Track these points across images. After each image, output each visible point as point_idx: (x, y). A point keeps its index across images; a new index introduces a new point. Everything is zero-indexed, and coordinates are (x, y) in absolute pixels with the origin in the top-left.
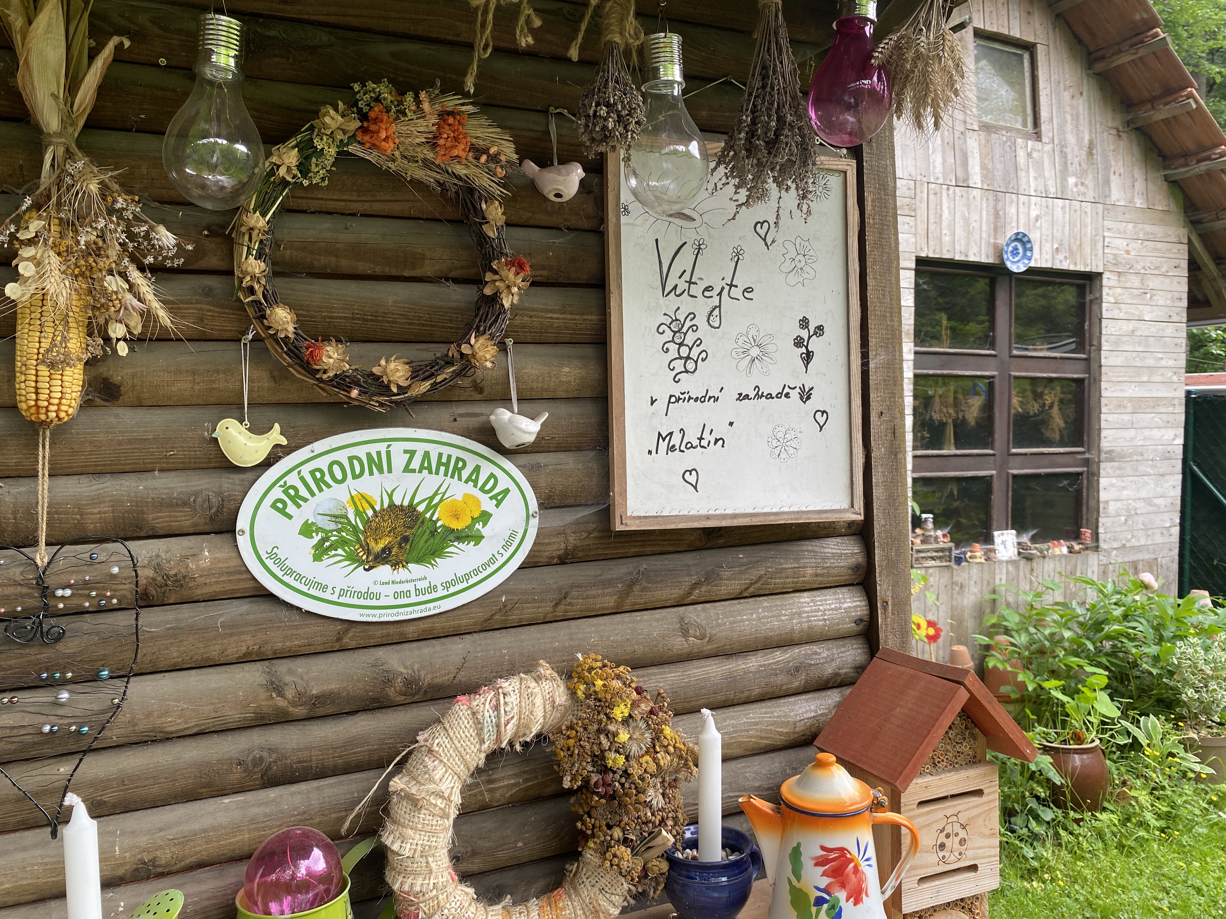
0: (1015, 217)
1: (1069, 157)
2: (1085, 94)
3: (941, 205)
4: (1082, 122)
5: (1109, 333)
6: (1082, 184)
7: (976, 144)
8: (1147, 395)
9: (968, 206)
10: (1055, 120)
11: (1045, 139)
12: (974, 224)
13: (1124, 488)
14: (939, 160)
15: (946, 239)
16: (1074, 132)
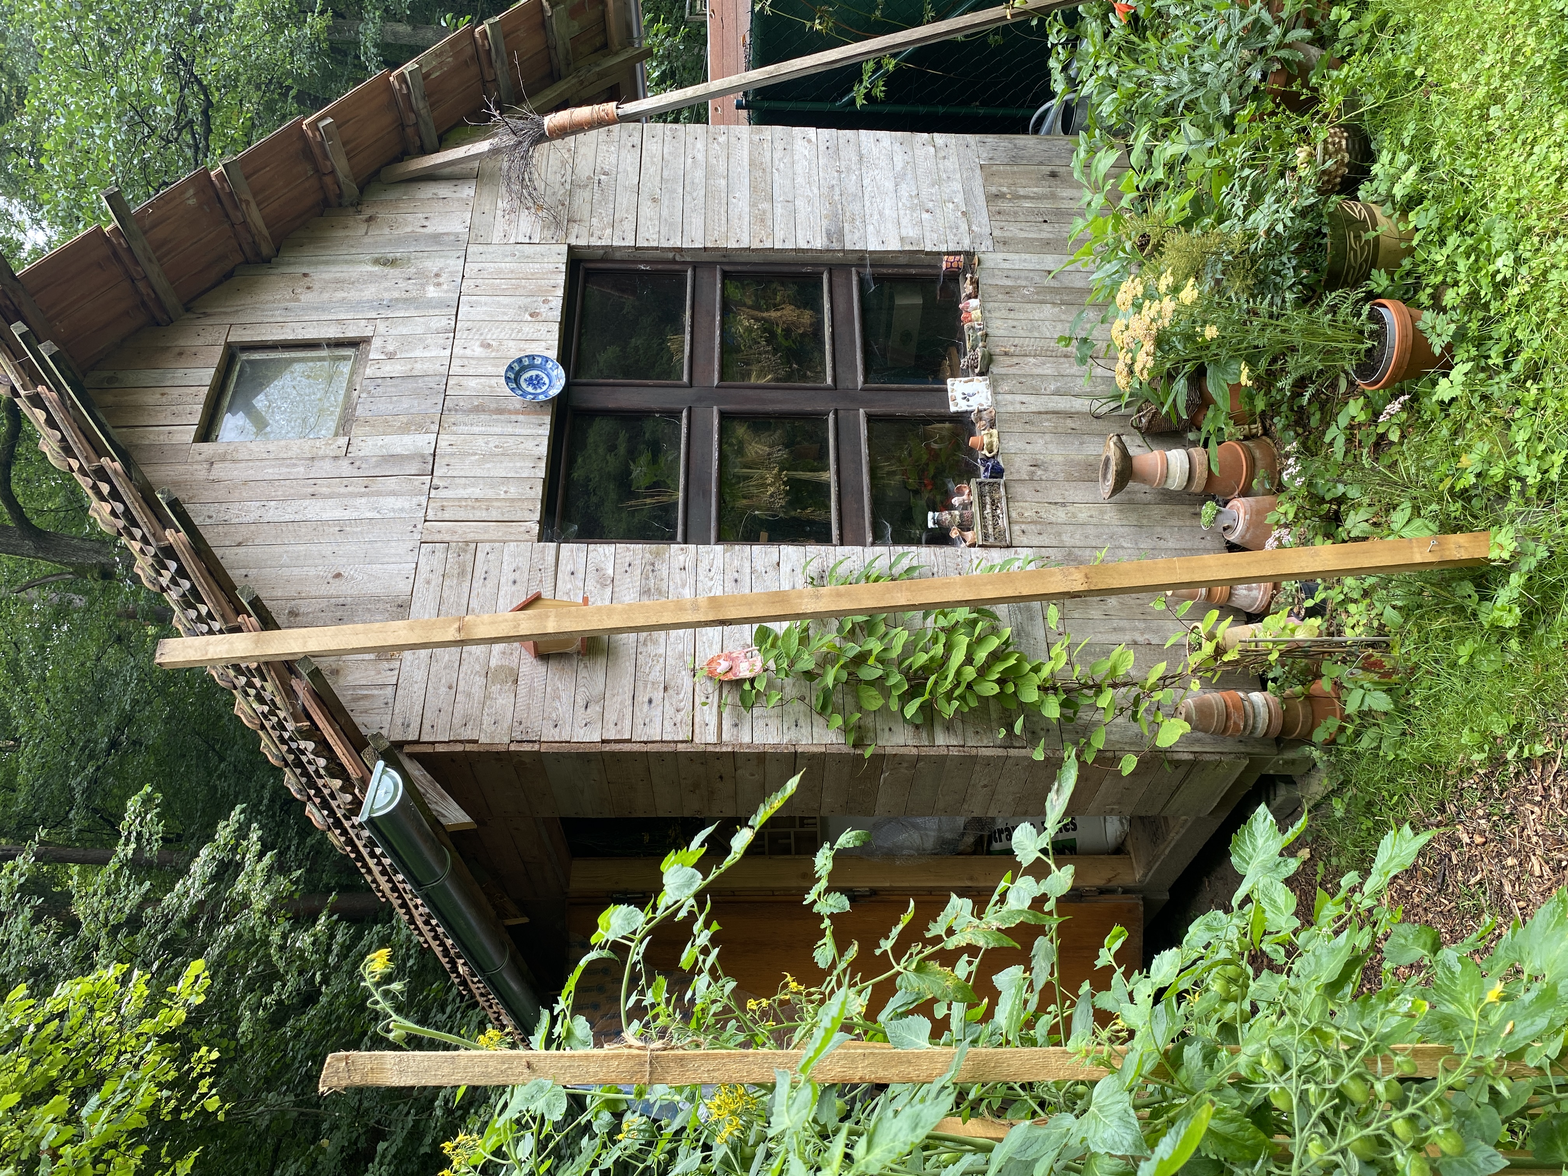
0: (483, 380)
1: (396, 295)
2: (305, 270)
3: (460, 499)
4: (345, 275)
5: (656, 236)
6: (437, 275)
7: (370, 441)
8: (747, 180)
9: (464, 454)
10: (342, 316)
11: (368, 333)
12: (491, 445)
13: (881, 214)
14: (390, 502)
15: (513, 491)
16: (360, 286)
